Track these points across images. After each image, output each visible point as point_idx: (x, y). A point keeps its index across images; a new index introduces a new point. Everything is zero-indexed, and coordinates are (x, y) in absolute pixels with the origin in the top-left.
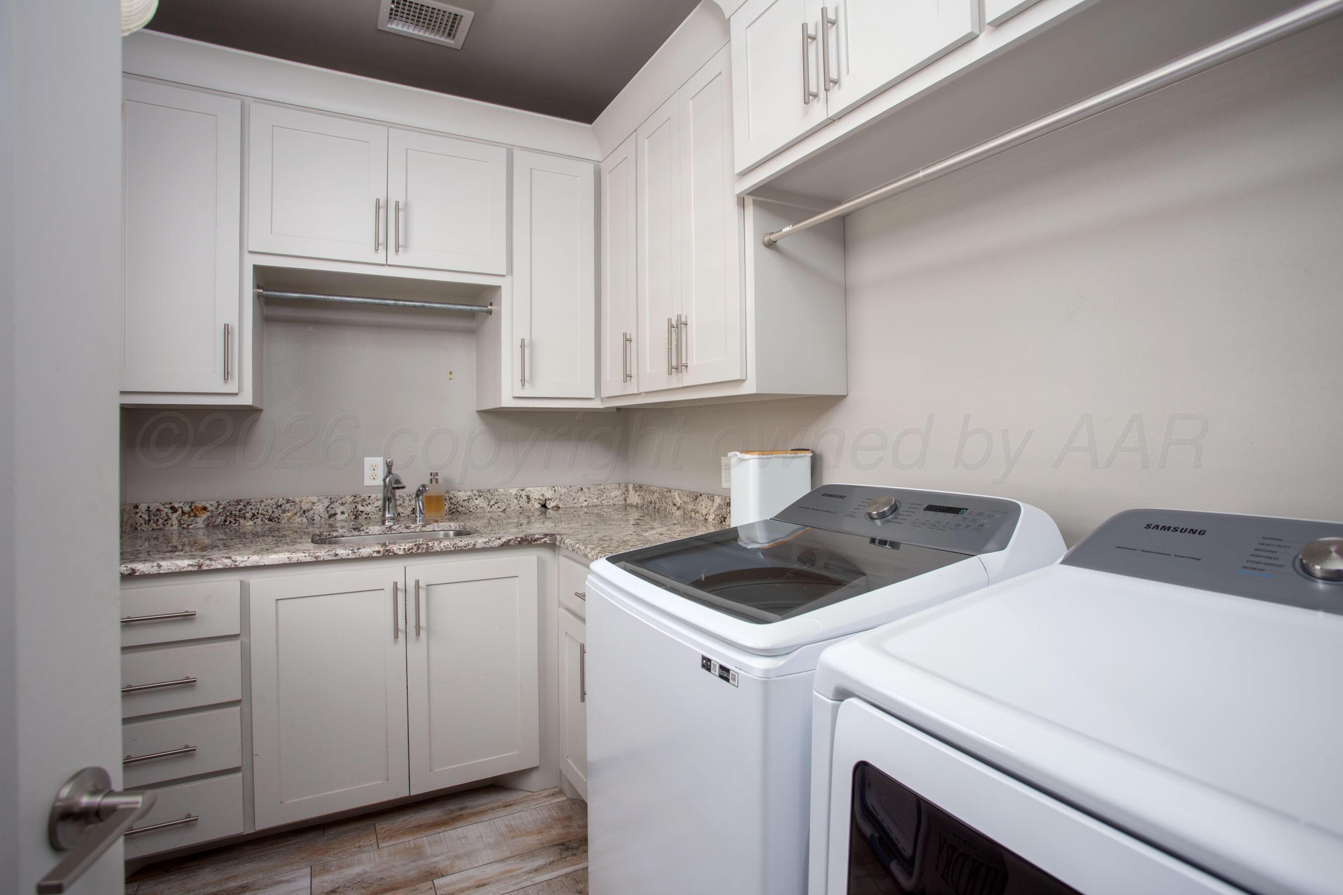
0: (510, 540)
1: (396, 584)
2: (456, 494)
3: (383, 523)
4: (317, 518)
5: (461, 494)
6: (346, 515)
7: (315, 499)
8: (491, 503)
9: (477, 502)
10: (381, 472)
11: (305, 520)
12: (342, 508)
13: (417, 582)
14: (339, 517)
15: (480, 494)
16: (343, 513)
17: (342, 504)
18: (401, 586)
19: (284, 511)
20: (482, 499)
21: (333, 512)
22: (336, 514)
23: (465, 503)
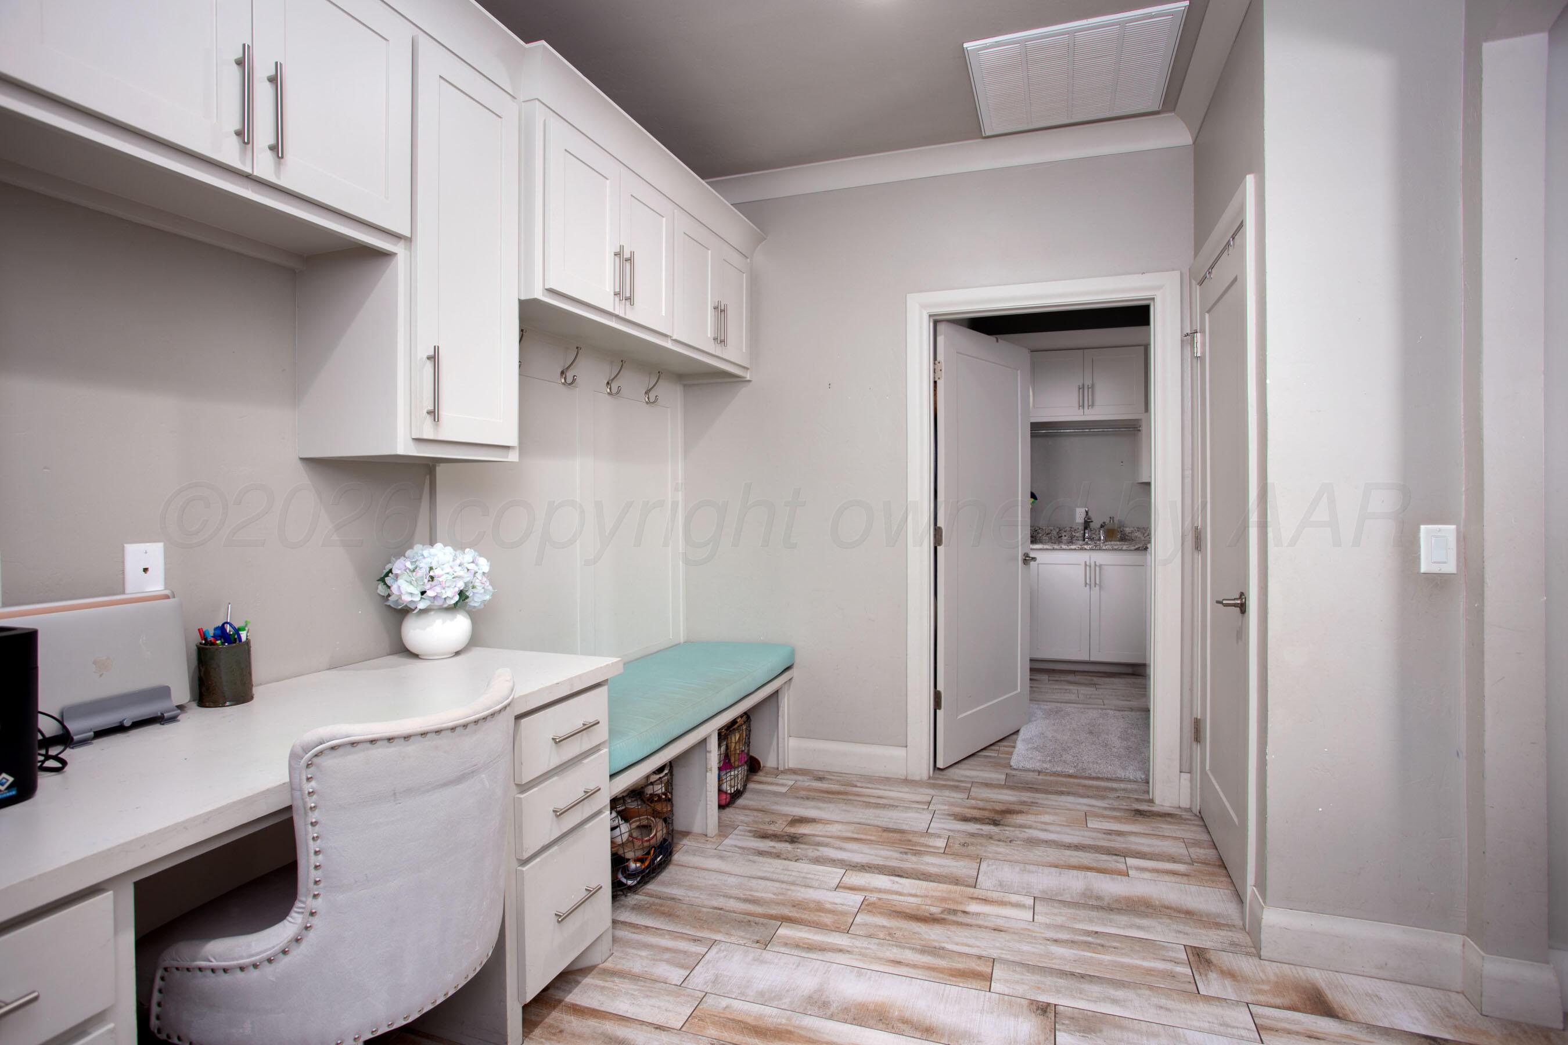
0: (1139, 547)
1: (1086, 562)
2: (1125, 529)
3: (1084, 540)
4: (1053, 537)
5: (1127, 529)
6: (1067, 537)
7: (1052, 528)
8: (1145, 535)
9: (1136, 534)
10: (1083, 515)
11: (1047, 539)
12: (1065, 534)
13: (1095, 562)
14: (1063, 538)
15: (1139, 530)
16: (1065, 536)
17: (1065, 531)
18: (1088, 563)
19: (1038, 533)
20: (1140, 533)
21: (1060, 535)
22: (1062, 536)
23: (1129, 535)
